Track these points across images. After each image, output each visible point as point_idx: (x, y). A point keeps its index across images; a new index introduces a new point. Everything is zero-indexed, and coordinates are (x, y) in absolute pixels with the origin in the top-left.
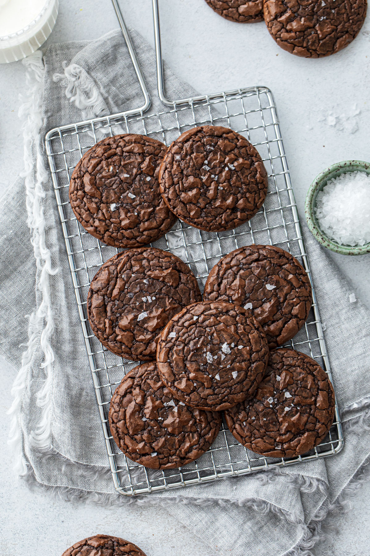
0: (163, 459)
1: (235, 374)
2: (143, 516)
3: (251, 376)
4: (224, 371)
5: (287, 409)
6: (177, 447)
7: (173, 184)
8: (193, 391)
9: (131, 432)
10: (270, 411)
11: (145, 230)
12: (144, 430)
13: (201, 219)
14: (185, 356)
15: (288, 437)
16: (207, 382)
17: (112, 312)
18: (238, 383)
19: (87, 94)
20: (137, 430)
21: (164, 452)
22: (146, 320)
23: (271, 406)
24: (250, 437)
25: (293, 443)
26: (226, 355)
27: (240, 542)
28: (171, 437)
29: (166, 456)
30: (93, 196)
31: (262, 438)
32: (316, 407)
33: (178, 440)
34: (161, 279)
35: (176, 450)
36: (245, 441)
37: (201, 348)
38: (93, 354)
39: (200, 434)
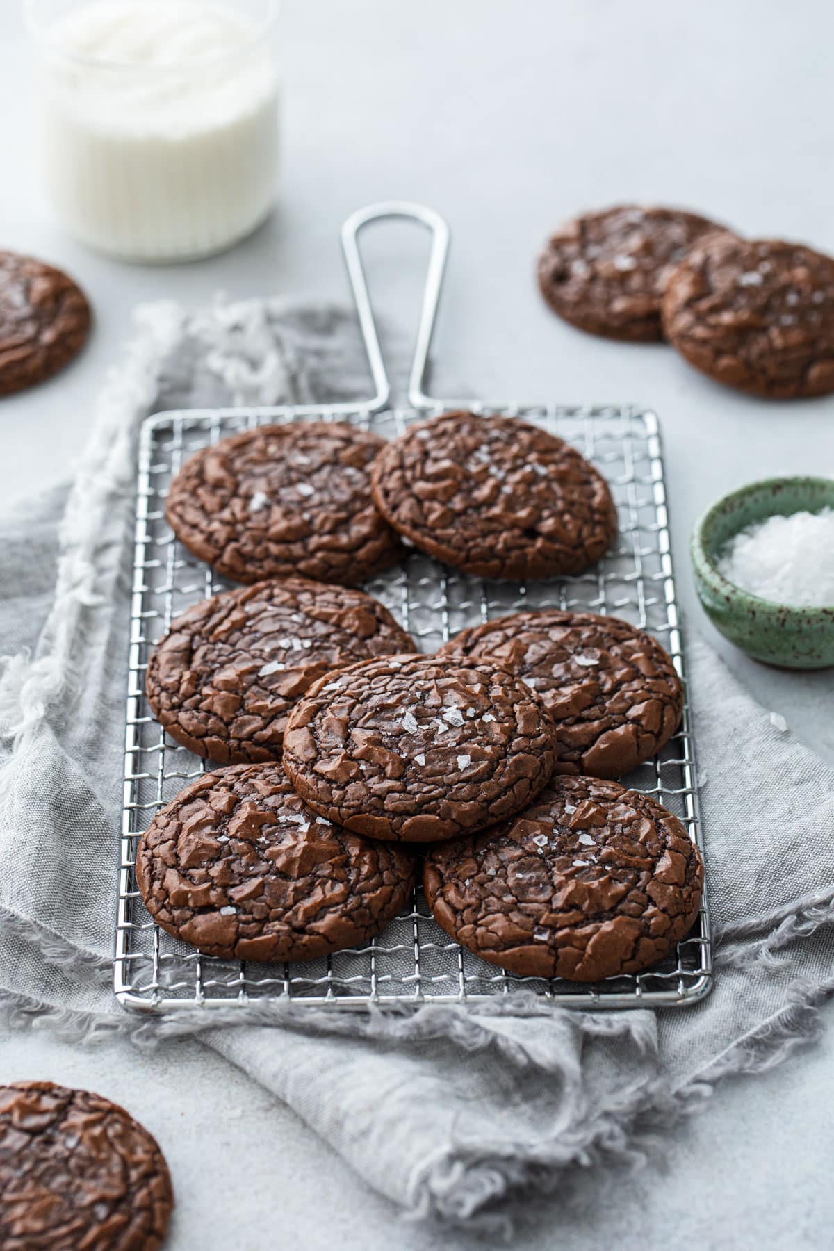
0: (246, 922)
1: (463, 761)
2: (167, 1076)
3: (501, 774)
4: (437, 752)
5: (578, 863)
6: (290, 902)
7: (401, 467)
8: (355, 779)
9: (183, 862)
10: (535, 861)
11: (320, 548)
12: (219, 859)
13: (451, 531)
14: (350, 720)
15: (572, 917)
16: (393, 763)
17: (205, 661)
18: (467, 780)
19: (255, 364)
20: (200, 858)
21: (254, 910)
22: (276, 676)
23: (540, 851)
24: (477, 909)
25: (581, 932)
26: (451, 727)
27: (400, 1093)
28: (280, 880)
29: (257, 917)
30: (218, 485)
31: (506, 915)
32: (652, 876)
33: (295, 889)
34: (334, 619)
35: (287, 909)
36: (462, 920)
37: (393, 707)
38: (137, 748)
39: (352, 888)
